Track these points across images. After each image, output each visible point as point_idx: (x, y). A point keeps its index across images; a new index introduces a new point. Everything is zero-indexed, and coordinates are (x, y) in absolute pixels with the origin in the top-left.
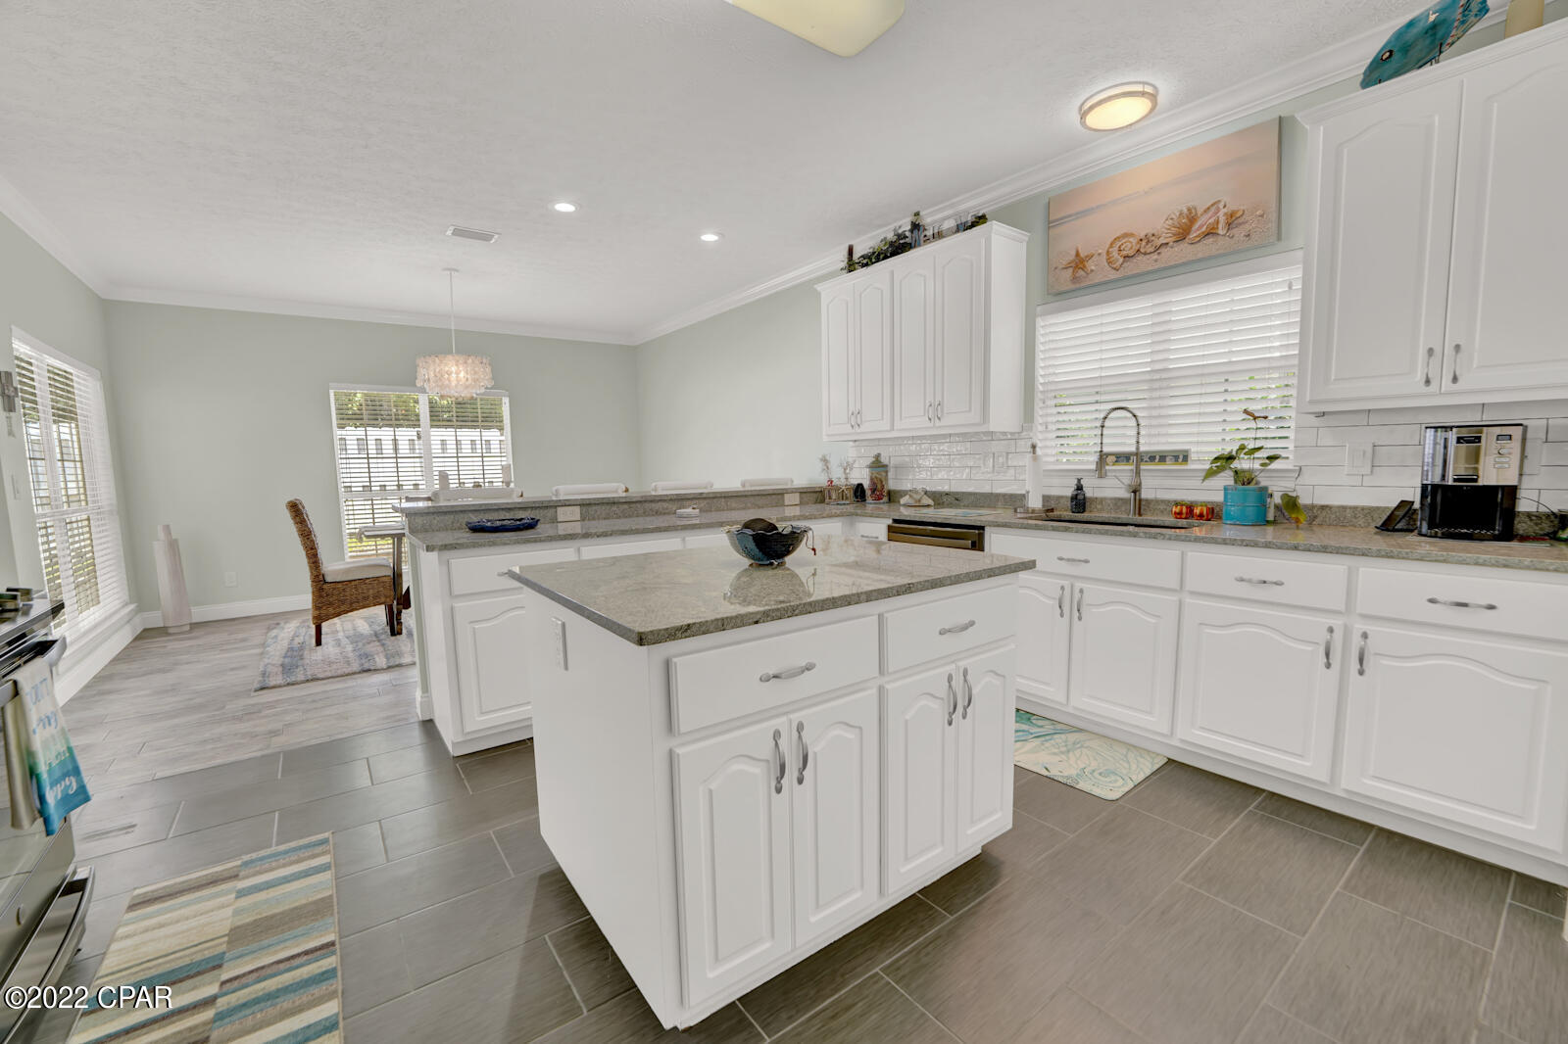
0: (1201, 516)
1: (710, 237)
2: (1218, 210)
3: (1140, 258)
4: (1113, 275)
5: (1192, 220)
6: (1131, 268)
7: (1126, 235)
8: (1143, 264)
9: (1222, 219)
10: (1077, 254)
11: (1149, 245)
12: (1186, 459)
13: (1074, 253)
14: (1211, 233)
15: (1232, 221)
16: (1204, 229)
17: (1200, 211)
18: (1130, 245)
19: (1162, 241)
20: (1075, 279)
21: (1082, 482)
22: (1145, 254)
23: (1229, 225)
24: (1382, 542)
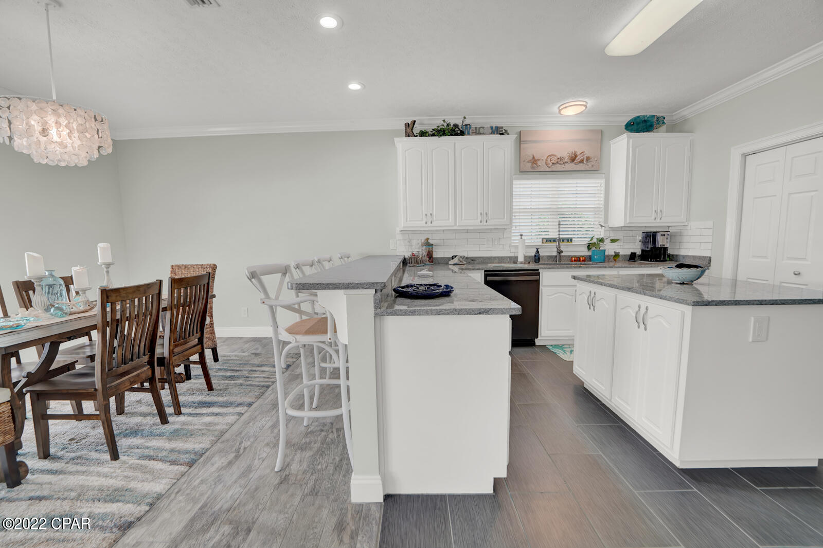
0: (583, 261)
1: (354, 86)
2: (584, 155)
3: (558, 165)
4: (548, 169)
5: (576, 156)
6: (554, 168)
7: (552, 155)
8: (559, 167)
9: (585, 158)
10: (534, 157)
11: (560, 161)
12: (571, 240)
13: (532, 157)
14: (582, 162)
15: (588, 159)
16: (579, 160)
17: (578, 154)
18: (554, 160)
19: (565, 160)
20: (533, 168)
21: (539, 250)
22: (560, 164)
23: (587, 160)
24: (627, 264)
